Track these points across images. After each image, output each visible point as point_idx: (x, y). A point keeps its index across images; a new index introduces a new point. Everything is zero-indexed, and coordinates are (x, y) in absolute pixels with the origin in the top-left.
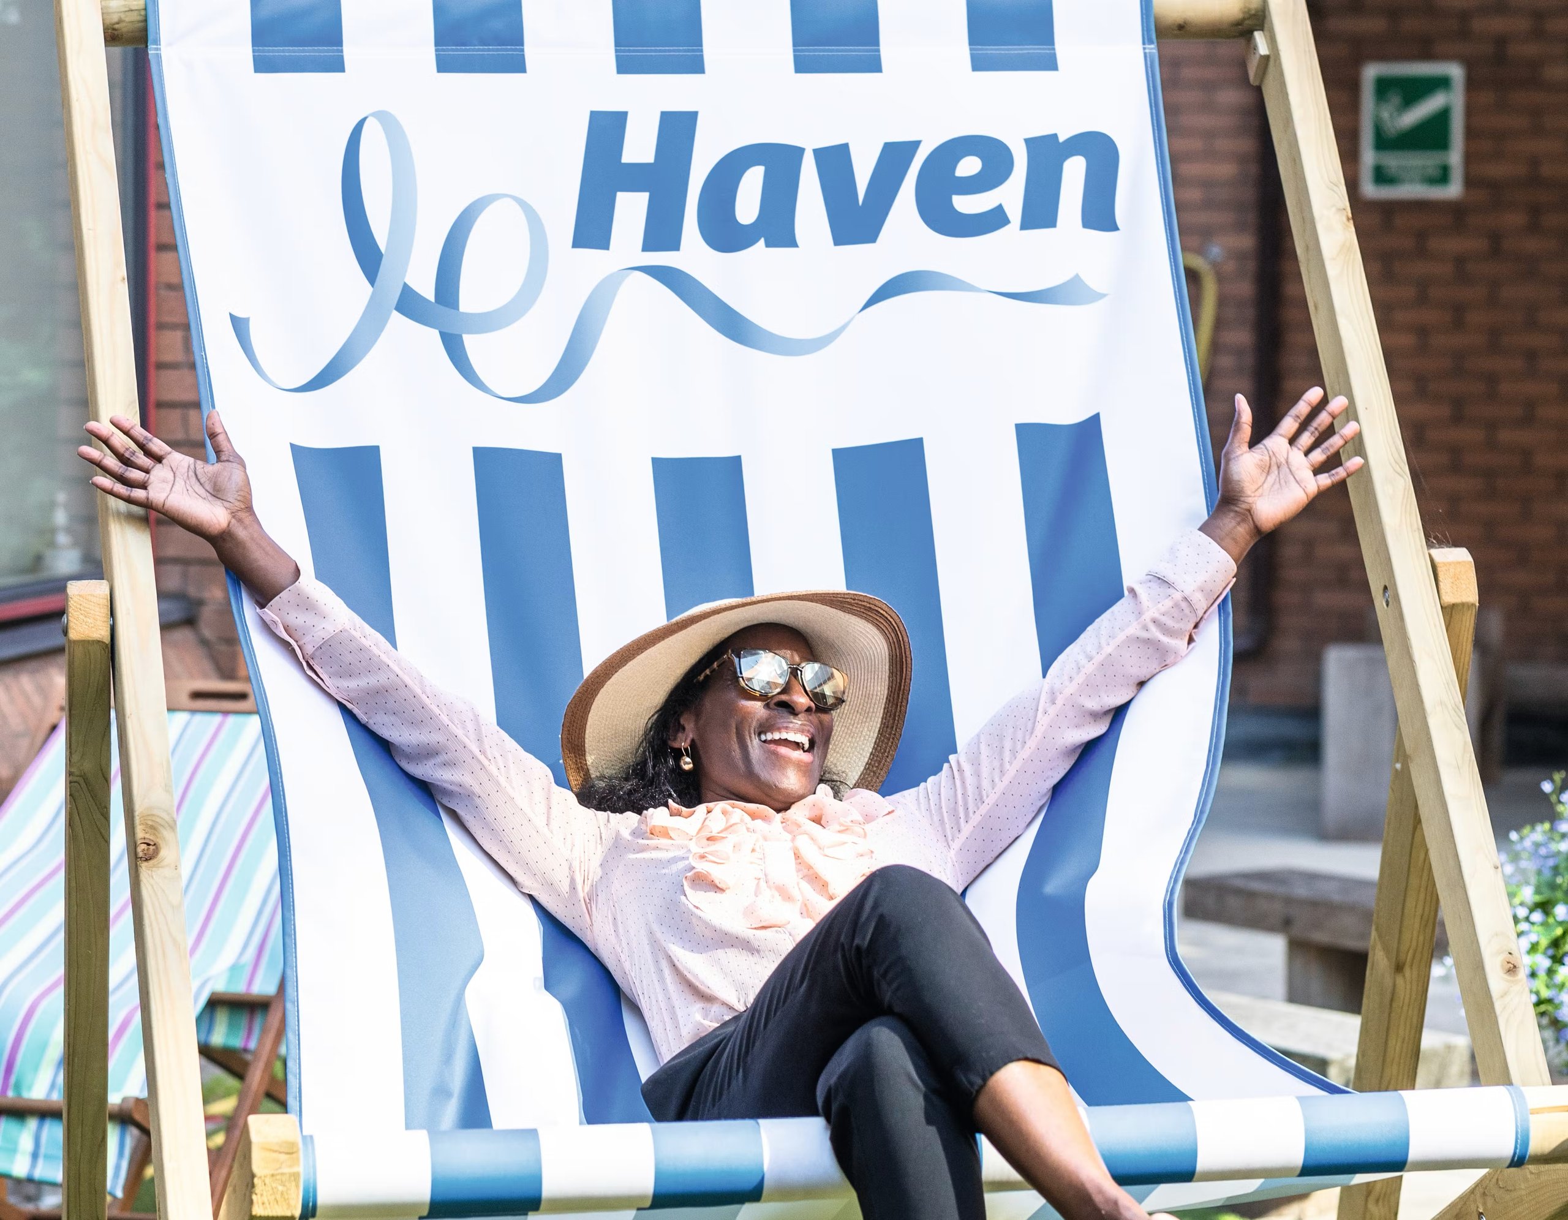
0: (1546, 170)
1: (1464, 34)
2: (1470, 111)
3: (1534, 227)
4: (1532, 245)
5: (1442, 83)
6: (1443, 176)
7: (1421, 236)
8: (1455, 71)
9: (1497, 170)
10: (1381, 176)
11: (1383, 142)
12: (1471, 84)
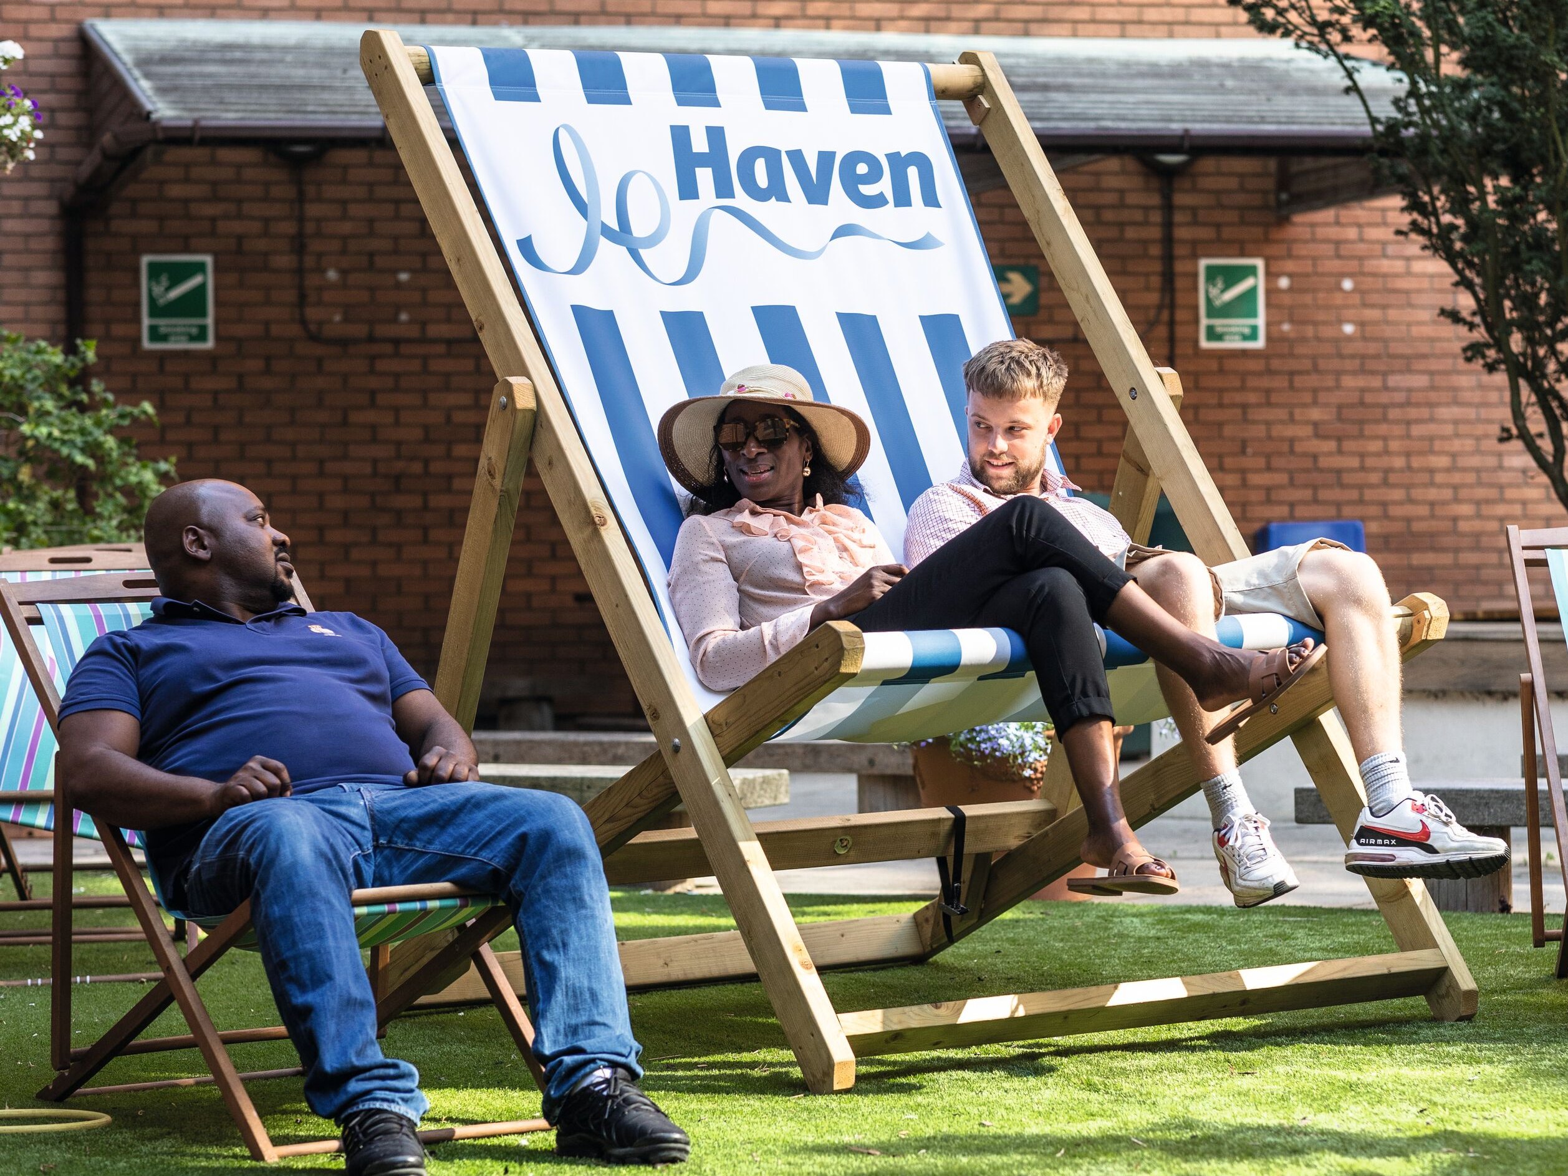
0: (275, 330)
1: (213, 233)
2: (217, 288)
3: (267, 371)
4: (267, 383)
5: (200, 268)
6: (201, 336)
7: (186, 377)
8: (208, 259)
9: (239, 330)
10: (156, 335)
11: (156, 311)
12: (217, 269)
